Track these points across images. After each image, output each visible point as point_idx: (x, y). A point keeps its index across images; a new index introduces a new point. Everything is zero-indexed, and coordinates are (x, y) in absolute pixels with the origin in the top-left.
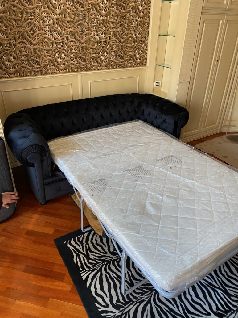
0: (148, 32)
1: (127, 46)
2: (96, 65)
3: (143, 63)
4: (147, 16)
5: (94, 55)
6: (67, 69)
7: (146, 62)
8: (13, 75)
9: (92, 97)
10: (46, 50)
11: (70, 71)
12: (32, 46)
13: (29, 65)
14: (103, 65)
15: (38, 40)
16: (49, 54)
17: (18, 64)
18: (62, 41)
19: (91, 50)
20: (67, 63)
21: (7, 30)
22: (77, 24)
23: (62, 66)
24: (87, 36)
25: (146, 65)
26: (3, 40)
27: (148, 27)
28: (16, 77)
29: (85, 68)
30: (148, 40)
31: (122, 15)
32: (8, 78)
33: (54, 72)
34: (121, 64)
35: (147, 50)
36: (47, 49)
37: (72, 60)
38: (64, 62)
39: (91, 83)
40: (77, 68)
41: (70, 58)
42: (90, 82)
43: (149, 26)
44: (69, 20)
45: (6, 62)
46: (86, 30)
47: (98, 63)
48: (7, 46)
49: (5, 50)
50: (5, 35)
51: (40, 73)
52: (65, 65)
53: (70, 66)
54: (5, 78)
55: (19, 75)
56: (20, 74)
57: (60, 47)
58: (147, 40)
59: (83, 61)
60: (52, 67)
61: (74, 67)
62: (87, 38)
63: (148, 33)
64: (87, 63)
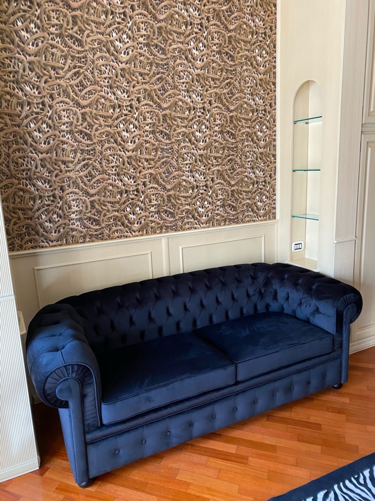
0: (275, 168)
1: (241, 191)
2: (191, 222)
3: (270, 214)
4: (271, 144)
5: (188, 207)
6: (145, 229)
7: (274, 214)
8: (55, 243)
9: (185, 272)
10: (110, 203)
11: (149, 233)
12: (89, 197)
13: (82, 227)
14: (203, 221)
15: (99, 188)
16: (115, 209)
17: (64, 226)
18: (136, 188)
19: (183, 199)
20: (145, 220)
21: (51, 176)
22: (160, 162)
23: (136, 225)
24: (177, 179)
25: (275, 218)
26: (44, 191)
27: (274, 161)
28: (61, 245)
29: (174, 226)
30: (275, 179)
31: (231, 146)
32: (46, 247)
33: (123, 234)
34: (232, 218)
35: (275, 195)
36: (112, 200)
37: (152, 216)
38: (139, 219)
39: (184, 249)
40: (161, 228)
41: (149, 213)
42: (182, 248)
43: (275, 159)
44: (148, 157)
45: (46, 223)
46: (174, 170)
47: (195, 218)
48: (49, 200)
49: (45, 206)
50: (46, 184)
51: (100, 237)
52: (141, 223)
53: (150, 224)
54: (42, 247)
55: (65, 242)
56: (66, 240)
57: (133, 196)
58: (273, 180)
59: (170, 216)
60: (119, 228)
61: (156, 226)
62: (176, 182)
63: (275, 170)
64: (176, 220)
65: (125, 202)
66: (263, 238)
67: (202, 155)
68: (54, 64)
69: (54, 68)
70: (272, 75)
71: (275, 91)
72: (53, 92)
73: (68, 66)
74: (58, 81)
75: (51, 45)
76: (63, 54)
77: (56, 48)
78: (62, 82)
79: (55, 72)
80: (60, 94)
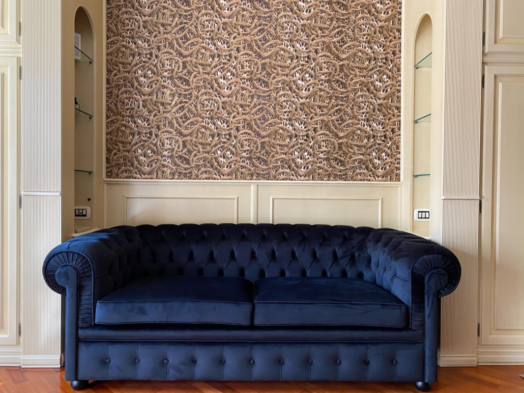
1: (351, 144)
2: (286, 172)
3: (392, 174)
4: (395, 95)
5: (283, 156)
6: (235, 174)
7: (398, 175)
14: (301, 173)
19: (278, 147)
21: (150, 115)
22: (256, 109)
24: (273, 127)
25: (399, 180)
27: (399, 114)
28: (151, 178)
29: (267, 175)
30: (400, 135)
31: (341, 96)
35: (400, 153)
39: (275, 200)
42: (273, 199)
43: (400, 112)
47: (292, 169)
49: (142, 142)
50: (145, 123)
54: (135, 178)
58: (398, 136)
59: (262, 163)
63: (400, 124)
65: (216, 145)
66: (380, 201)
67: (304, 103)
68: (164, 21)
69: (163, 25)
70: (396, 21)
71: (400, 38)
72: (160, 44)
73: (175, 23)
74: (166, 35)
75: (163, 7)
76: (172, 13)
77: (167, 8)
78: (168, 36)
79: (164, 28)
80: (166, 46)
